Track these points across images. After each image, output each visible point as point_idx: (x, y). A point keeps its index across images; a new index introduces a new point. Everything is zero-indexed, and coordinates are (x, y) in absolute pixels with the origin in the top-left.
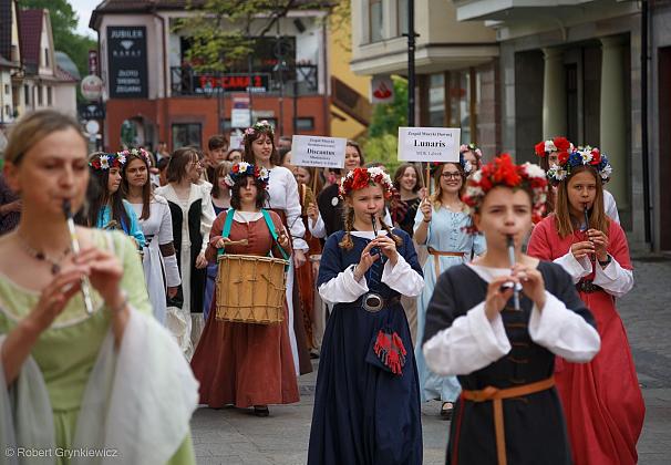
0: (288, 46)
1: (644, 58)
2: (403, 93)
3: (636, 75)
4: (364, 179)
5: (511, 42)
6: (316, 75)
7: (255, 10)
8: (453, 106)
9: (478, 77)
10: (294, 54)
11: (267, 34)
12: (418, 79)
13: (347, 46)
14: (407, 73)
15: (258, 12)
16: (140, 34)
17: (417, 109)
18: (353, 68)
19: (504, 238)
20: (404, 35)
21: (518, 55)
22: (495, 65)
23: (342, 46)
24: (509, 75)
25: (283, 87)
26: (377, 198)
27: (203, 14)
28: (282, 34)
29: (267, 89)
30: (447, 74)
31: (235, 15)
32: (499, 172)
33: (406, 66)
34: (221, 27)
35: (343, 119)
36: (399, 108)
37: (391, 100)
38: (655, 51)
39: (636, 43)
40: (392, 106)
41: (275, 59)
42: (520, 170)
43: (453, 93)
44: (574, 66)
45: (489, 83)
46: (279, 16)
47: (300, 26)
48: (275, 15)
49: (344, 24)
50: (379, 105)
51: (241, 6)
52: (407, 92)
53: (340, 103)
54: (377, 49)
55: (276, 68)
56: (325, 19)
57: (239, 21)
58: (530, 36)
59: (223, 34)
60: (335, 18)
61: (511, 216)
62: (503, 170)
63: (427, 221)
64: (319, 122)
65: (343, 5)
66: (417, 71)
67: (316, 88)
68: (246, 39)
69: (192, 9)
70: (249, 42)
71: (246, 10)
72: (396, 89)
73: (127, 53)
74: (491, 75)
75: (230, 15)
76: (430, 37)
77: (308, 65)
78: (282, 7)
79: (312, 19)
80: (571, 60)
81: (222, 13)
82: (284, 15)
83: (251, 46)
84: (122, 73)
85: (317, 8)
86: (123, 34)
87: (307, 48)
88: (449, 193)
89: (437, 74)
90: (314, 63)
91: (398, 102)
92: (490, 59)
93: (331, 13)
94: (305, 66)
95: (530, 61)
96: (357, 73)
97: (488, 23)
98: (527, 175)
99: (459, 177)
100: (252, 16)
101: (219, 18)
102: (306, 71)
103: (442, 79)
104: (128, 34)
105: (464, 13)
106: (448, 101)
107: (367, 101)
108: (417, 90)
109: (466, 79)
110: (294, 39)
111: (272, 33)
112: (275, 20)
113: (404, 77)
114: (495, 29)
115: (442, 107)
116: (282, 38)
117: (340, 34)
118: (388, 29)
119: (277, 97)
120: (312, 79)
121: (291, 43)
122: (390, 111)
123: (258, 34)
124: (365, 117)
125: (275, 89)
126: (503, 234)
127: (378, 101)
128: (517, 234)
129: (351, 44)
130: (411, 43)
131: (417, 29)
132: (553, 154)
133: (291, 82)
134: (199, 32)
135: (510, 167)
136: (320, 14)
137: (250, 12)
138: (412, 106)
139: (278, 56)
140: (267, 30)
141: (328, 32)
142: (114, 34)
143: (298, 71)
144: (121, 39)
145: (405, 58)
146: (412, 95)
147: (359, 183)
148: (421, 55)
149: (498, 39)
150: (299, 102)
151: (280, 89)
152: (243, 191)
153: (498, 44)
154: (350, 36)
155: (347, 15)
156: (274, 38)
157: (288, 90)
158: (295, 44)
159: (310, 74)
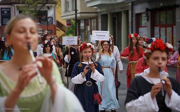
0: (46, 13)
1: (132, 16)
2: (74, 24)
3: (130, 20)
4: (85, 47)
5: (100, 12)
6: (53, 20)
7: (37, 4)
8: (86, 28)
9: (92, 21)
10: (47, 15)
11: (41, 10)
12: (78, 21)
13: (60, 13)
14: (75, 19)
15: (38, 4)
16: (9, 10)
17: (77, 28)
18: (62, 18)
19: (158, 68)
20: (74, 10)
21: (102, 15)
22: (96, 18)
23: (59, 13)
24: (100, 20)
25: (45, 23)
26: (89, 52)
27: (25, 5)
28: (44, 10)
29: (41, 23)
30: (85, 20)
31: (33, 5)
32: (158, 45)
33: (75, 18)
34: (29, 8)
35: (59, 31)
36: (73, 28)
37: (71, 26)
38: (135, 15)
39: (130, 12)
40: (71, 27)
41: (42, 16)
42: (165, 45)
43: (86, 24)
44: (115, 18)
45: (95, 22)
46: (43, 6)
47: (49, 8)
48: (42, 5)
49: (59, 8)
50: (68, 27)
51: (34, 3)
52: (75, 24)
53: (58, 27)
54: (68, 14)
55: (43, 18)
56: (55, 6)
57: (33, 7)
58: (105, 11)
59: (30, 10)
60: (57, 6)
61: (161, 61)
62: (159, 45)
63: (100, 57)
64: (53, 31)
65: (59, 3)
66: (77, 19)
67: (53, 23)
68: (35, 11)
69: (22, 4)
70: (36, 12)
71: (35, 4)
72: (72, 23)
73: (6, 14)
74: (95, 20)
75: (31, 5)
76: (81, 11)
77: (51, 17)
78: (44, 3)
79: (52, 6)
80: (114, 17)
81: (29, 5)
82: (45, 5)
83: (37, 13)
84: (4, 19)
85: (53, 3)
86: (5, 10)
87: (50, 13)
88: (105, 50)
89: (82, 20)
90: (52, 17)
91: (73, 27)
92: (95, 16)
93: (56, 5)
94: (50, 18)
95: (105, 17)
96: (63, 19)
97: (95, 7)
98: (167, 47)
99: (108, 46)
100: (37, 6)
101: (29, 6)
102: (50, 19)
103: (83, 21)
104: (6, 10)
105: (89, 5)
106: (85, 26)
107: (65, 26)
108: (77, 24)
109: (89, 21)
110: (47, 11)
111: (42, 10)
112: (42, 6)
113: (74, 20)
114: (96, 9)
115: (83, 28)
116: (44, 11)
117: (58, 10)
118: (70, 9)
119: (43, 25)
120: (52, 21)
121: (46, 12)
122: (71, 29)
123: (38, 10)
124: (65, 30)
125: (42, 23)
126: (157, 67)
127: (68, 26)
128: (162, 67)
129: (61, 12)
130: (76, 12)
131: (78, 9)
132: (134, 38)
133: (46, 22)
134: (23, 9)
135: (162, 44)
136: (53, 5)
137: (36, 5)
138: (76, 28)
139: (43, 15)
140: (40, 9)
141: (56, 9)
142: (2, 10)
143: (48, 19)
144: (4, 11)
145: (74, 16)
146: (76, 25)
147: (84, 48)
148: (78, 15)
149: (97, 11)
150: (48, 26)
151: (44, 23)
152: (46, 49)
153: (97, 13)
154: (61, 10)
155: (60, 5)
156: (42, 11)
157: (46, 23)
158: (47, 12)
159: (51, 19)
